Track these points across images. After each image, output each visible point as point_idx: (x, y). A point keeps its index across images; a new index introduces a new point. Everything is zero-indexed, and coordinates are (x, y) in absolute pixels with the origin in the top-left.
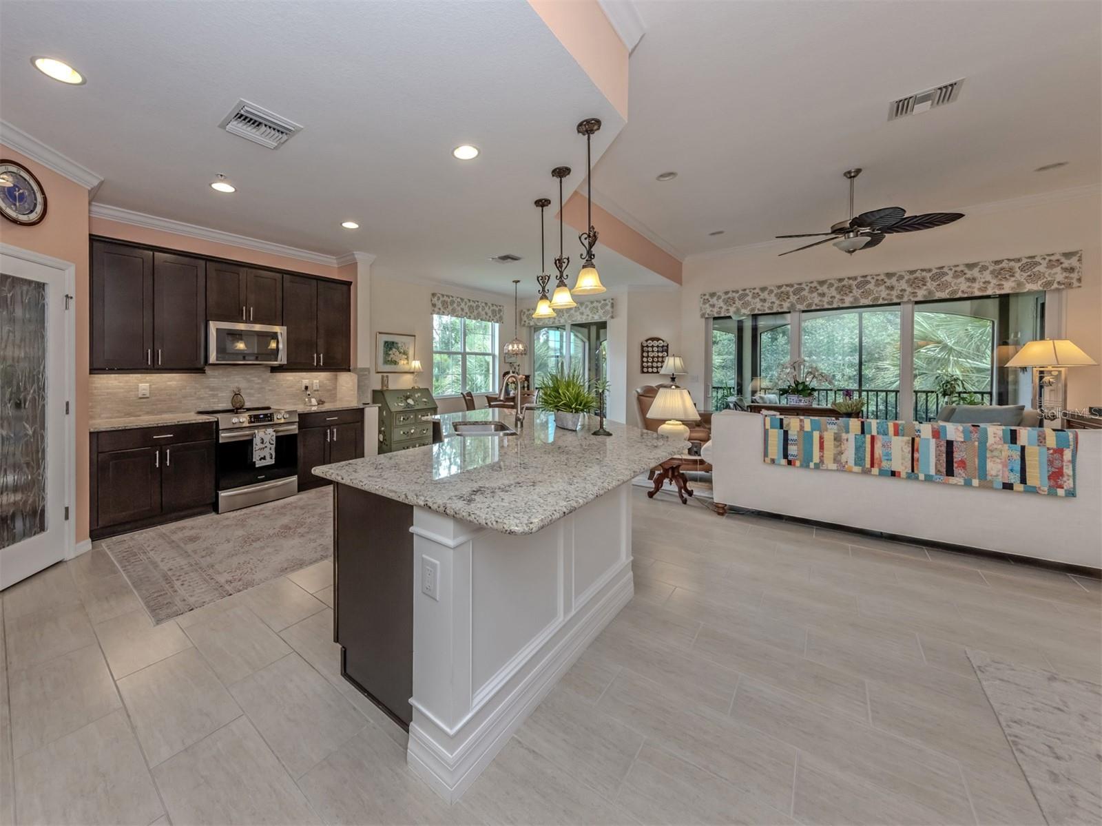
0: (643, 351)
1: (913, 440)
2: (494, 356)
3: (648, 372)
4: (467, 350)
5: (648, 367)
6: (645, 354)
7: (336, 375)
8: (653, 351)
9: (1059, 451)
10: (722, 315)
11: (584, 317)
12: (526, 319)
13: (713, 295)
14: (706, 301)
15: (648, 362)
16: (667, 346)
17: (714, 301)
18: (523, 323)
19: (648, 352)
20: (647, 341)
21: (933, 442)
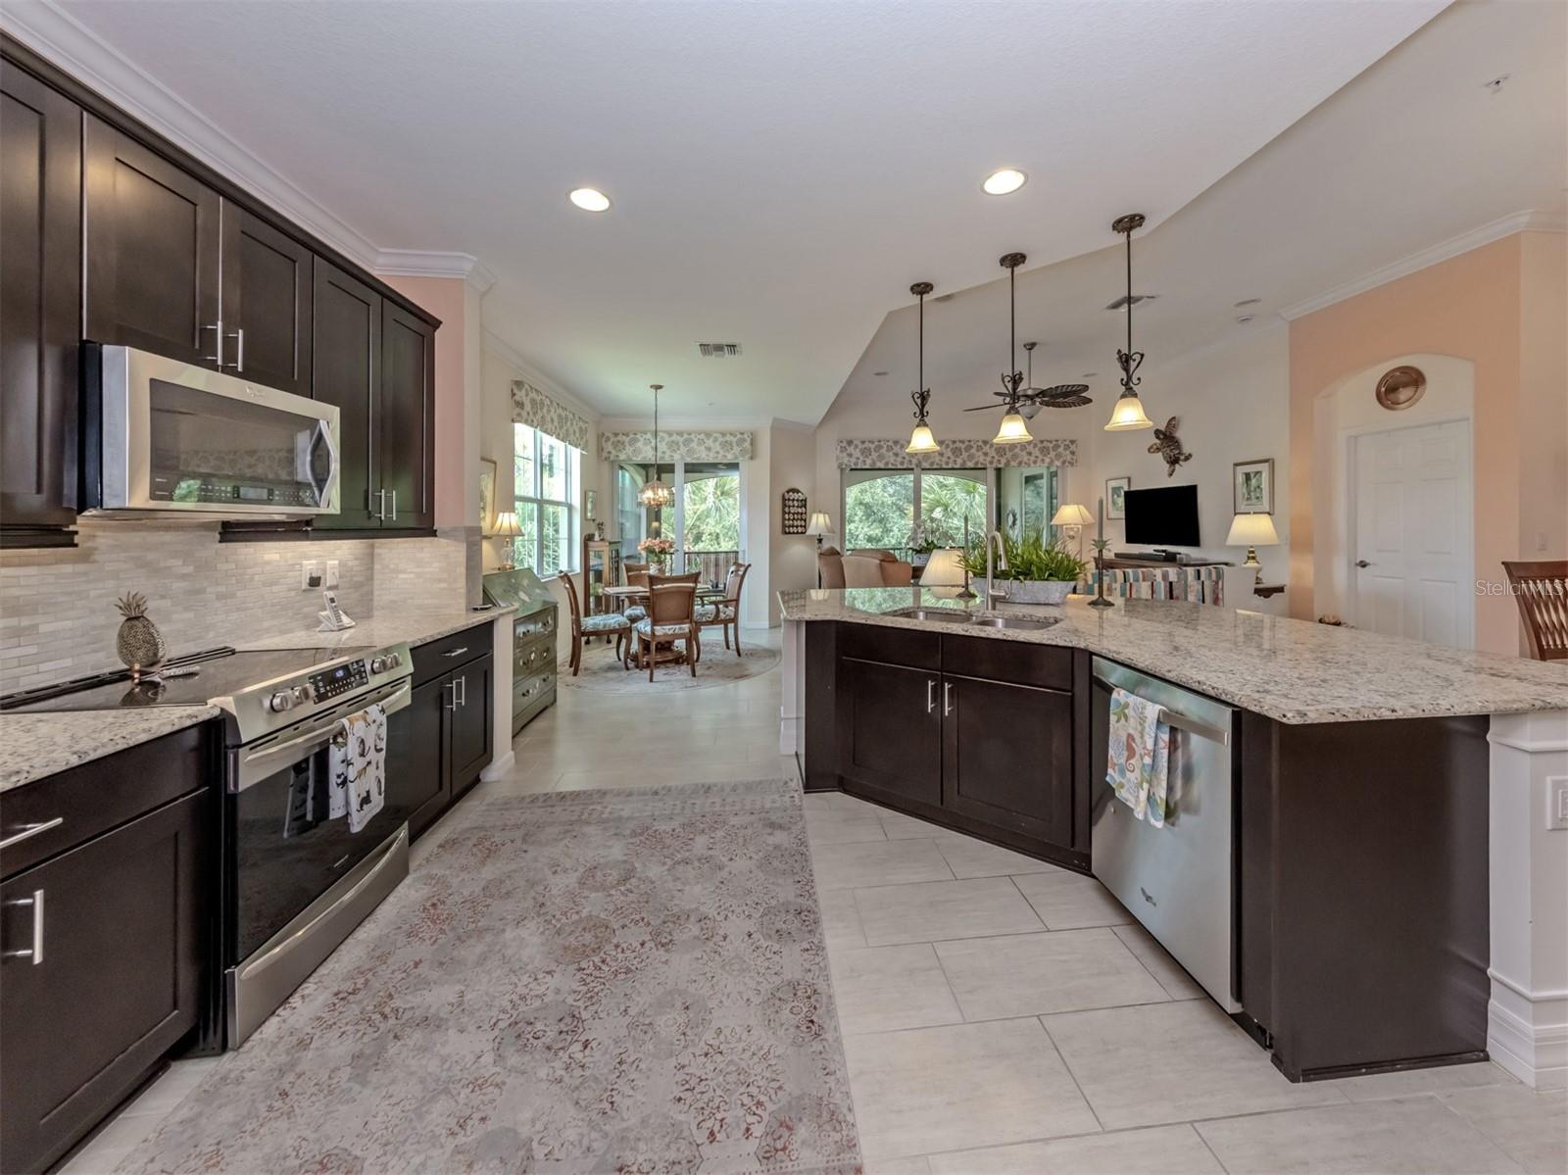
0: (784, 506)
1: (1152, 584)
2: (570, 508)
3: (789, 533)
4: (546, 497)
5: (789, 527)
6: (787, 510)
7: (372, 546)
8: (794, 506)
9: (1217, 583)
10: (859, 467)
11: (712, 455)
12: (610, 448)
13: (850, 443)
14: (843, 449)
15: (789, 519)
16: (805, 500)
17: (851, 449)
18: (605, 454)
19: (789, 507)
20: (788, 492)
21: (1163, 583)
